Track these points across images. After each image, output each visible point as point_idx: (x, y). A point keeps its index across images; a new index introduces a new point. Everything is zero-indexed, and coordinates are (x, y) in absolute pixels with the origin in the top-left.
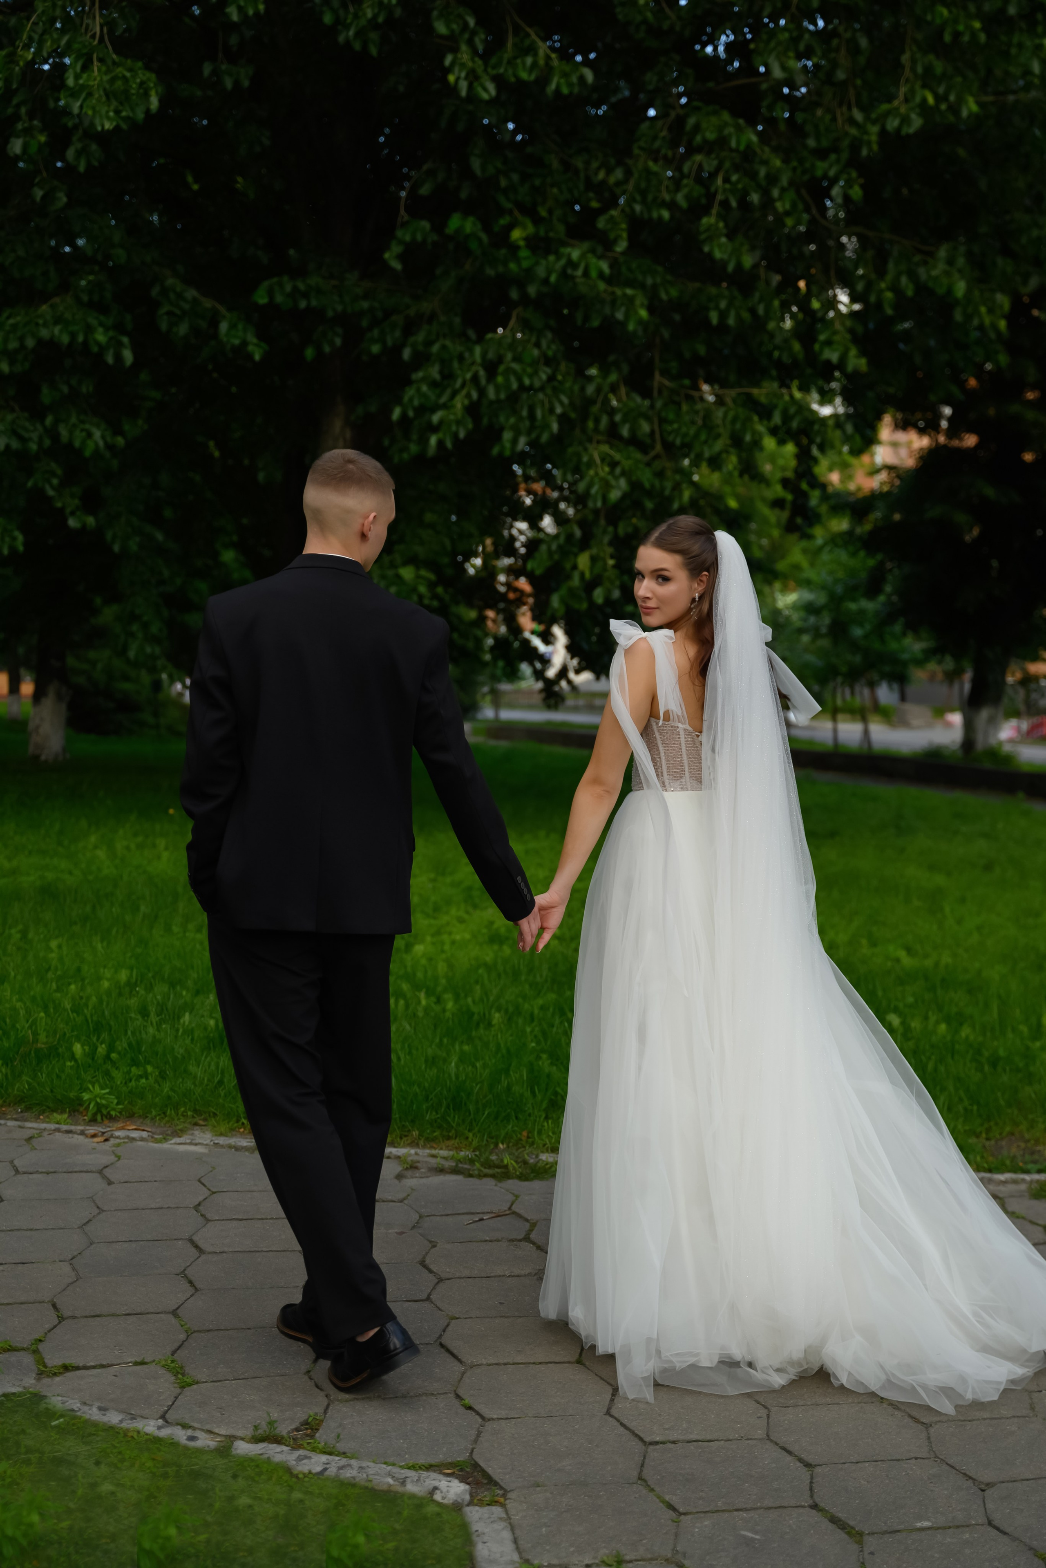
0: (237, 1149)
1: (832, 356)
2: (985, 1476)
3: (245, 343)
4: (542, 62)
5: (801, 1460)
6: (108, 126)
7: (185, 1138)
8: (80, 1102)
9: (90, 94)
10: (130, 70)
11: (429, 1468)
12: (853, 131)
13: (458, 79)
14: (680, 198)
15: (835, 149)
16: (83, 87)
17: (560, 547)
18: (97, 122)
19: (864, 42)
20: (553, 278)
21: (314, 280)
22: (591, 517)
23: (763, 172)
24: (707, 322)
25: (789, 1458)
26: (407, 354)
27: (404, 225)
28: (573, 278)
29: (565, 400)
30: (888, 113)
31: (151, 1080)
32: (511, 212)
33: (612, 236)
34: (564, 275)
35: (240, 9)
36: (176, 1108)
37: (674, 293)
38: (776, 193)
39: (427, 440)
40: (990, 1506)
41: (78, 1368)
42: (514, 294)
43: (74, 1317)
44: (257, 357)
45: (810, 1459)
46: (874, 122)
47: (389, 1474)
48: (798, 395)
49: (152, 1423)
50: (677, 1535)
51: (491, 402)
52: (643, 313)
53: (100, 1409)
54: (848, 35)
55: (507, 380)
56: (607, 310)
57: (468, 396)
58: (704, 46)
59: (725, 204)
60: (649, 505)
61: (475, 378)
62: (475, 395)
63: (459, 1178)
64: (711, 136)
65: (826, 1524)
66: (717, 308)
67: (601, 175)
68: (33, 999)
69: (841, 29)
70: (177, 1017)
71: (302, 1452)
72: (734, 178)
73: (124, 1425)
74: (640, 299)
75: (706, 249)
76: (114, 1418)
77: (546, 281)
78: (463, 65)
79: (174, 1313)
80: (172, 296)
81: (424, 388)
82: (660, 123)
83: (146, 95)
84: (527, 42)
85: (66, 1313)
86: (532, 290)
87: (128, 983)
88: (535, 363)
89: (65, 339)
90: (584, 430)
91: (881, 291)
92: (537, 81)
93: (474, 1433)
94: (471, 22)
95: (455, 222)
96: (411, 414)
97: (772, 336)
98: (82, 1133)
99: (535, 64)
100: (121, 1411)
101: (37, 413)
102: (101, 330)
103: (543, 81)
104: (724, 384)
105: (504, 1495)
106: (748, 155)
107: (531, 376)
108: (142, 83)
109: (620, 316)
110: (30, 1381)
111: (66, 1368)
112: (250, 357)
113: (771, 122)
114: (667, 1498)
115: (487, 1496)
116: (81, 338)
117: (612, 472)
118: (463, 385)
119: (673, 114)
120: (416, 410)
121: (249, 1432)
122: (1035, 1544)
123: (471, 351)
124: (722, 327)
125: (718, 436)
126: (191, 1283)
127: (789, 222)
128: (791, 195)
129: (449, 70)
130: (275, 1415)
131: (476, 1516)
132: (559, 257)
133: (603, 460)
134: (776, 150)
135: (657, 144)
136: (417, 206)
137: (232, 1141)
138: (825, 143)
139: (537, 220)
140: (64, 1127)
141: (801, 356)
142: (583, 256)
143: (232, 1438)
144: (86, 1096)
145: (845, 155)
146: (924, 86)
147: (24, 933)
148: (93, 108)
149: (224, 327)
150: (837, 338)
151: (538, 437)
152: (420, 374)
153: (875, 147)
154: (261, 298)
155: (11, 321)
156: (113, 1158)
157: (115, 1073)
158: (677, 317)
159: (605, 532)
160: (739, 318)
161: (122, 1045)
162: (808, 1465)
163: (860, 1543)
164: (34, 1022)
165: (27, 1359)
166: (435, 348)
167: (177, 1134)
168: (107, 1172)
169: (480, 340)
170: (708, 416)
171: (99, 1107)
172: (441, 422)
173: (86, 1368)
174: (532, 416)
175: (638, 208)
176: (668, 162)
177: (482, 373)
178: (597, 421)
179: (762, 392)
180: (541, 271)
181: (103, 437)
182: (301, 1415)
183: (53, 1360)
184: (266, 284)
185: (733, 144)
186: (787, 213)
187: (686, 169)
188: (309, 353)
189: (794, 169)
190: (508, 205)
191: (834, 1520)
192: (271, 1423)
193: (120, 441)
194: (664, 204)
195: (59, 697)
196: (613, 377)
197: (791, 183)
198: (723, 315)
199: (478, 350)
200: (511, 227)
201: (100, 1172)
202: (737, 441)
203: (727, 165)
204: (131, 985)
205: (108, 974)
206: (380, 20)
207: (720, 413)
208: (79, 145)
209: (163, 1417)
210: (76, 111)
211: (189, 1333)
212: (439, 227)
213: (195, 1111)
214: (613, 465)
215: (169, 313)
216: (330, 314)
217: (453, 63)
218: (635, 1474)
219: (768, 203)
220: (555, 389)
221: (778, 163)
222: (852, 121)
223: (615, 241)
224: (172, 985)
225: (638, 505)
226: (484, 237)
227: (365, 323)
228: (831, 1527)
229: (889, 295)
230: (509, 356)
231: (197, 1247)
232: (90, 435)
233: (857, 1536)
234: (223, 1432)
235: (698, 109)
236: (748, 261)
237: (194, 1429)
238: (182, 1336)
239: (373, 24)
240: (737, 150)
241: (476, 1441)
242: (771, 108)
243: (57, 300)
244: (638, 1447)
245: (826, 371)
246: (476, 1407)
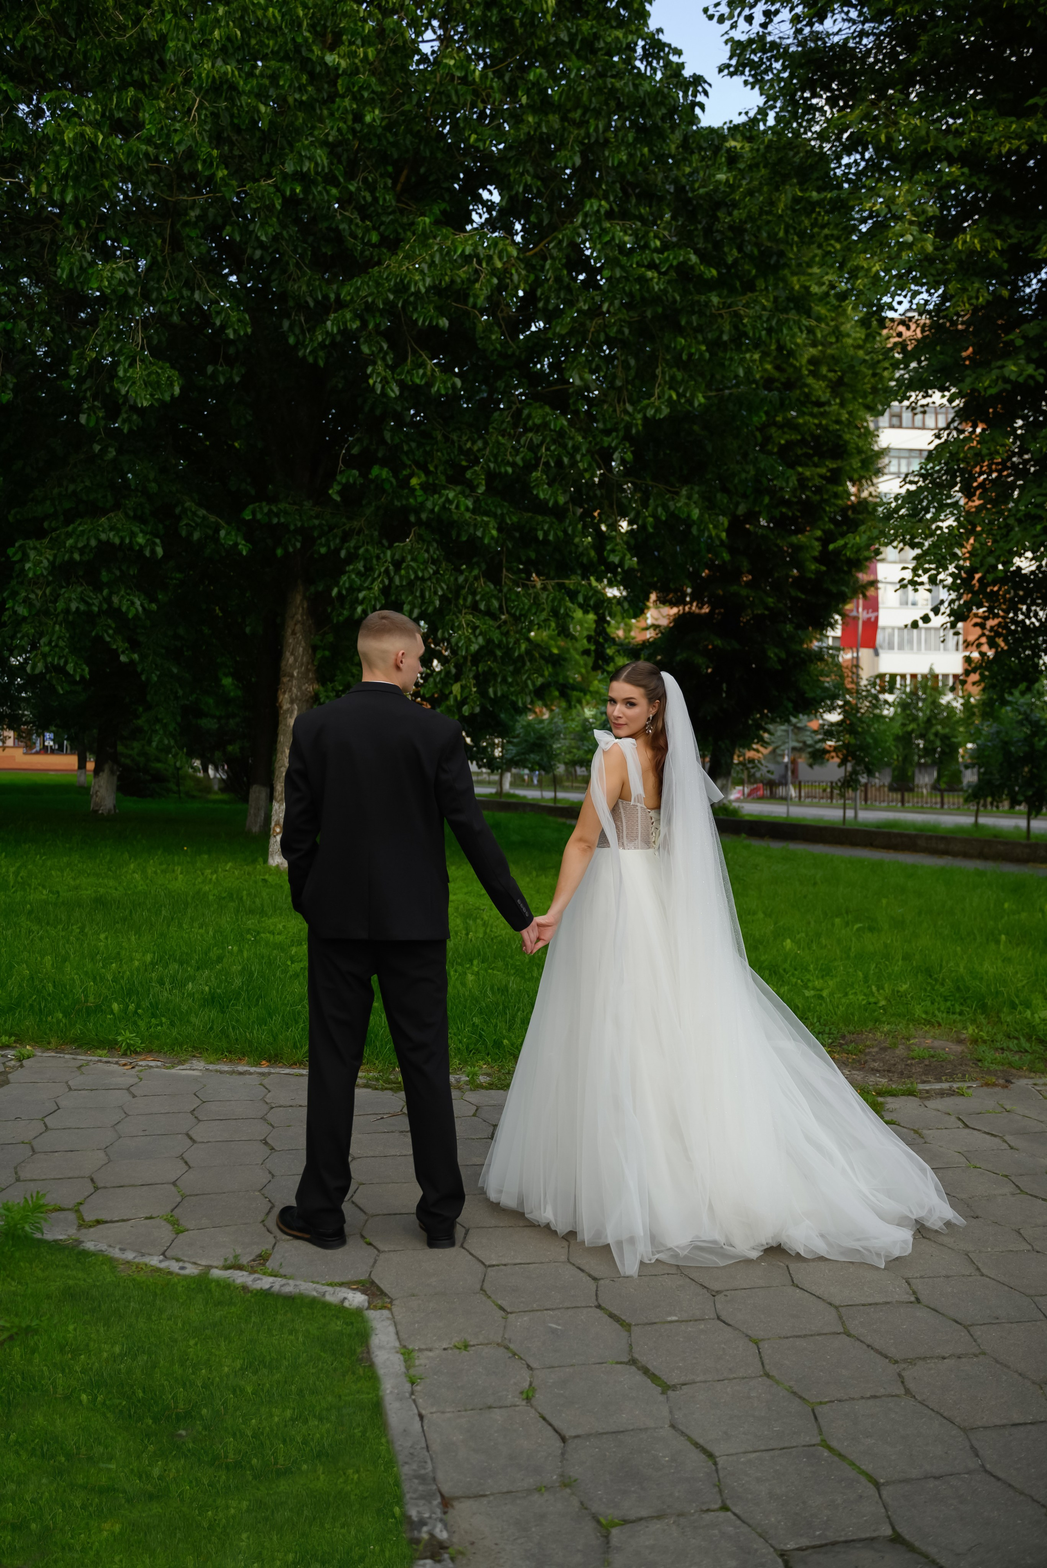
0: (221, 1072)
1: (616, 560)
2: (715, 1286)
3: (236, 544)
4: (429, 373)
5: (590, 1276)
6: (145, 404)
7: (186, 1066)
8: (116, 1042)
9: (134, 383)
10: (161, 368)
11: (342, 1285)
12: (627, 418)
13: (375, 382)
14: (518, 460)
15: (616, 430)
16: (130, 378)
17: (441, 679)
18: (138, 401)
19: (632, 362)
20: (436, 509)
21: (282, 506)
22: (461, 661)
23: (570, 444)
24: (537, 538)
25: (582, 1274)
26: (343, 554)
27: (341, 472)
28: (450, 510)
29: (445, 587)
30: (648, 406)
31: (165, 1027)
32: (410, 466)
33: (475, 483)
34: (443, 508)
35: (235, 331)
36: (181, 1045)
37: (515, 519)
38: (578, 457)
39: (356, 609)
40: (718, 1306)
41: (106, 1222)
42: (412, 519)
43: (105, 1188)
44: (244, 553)
45: (596, 1275)
46: (639, 412)
47: (315, 1289)
48: (594, 583)
49: (156, 1258)
50: (505, 1327)
51: (397, 587)
52: (494, 533)
53: (121, 1249)
54: (623, 358)
55: (408, 573)
56: (471, 530)
57: (382, 582)
58: (535, 365)
59: (547, 464)
60: (499, 653)
61: (387, 571)
62: (387, 582)
63: (369, 1090)
64: (538, 421)
65: (606, 1318)
66: (542, 529)
67: (469, 445)
68: (86, 973)
69: (619, 354)
70: (183, 985)
71: (256, 1276)
72: (553, 448)
73: (136, 1260)
74: (493, 524)
75: (535, 492)
76: (130, 1256)
77: (432, 511)
78: (379, 374)
79: (174, 1184)
80: (189, 514)
81: (353, 576)
82: (506, 413)
83: (171, 385)
84: (420, 360)
85: (100, 1185)
86: (424, 516)
87: (152, 963)
88: (425, 562)
89: (117, 541)
90: (456, 606)
91: (646, 517)
92: (426, 383)
93: (372, 1261)
94: (385, 346)
95: (375, 471)
96: (344, 592)
97: (577, 546)
98: (117, 1063)
99: (424, 374)
100: (135, 1251)
101: (97, 587)
102: (141, 535)
103: (429, 385)
104: (548, 577)
105: (391, 1303)
106: (561, 433)
107: (423, 571)
108: (169, 377)
109: (479, 534)
110: (72, 1231)
111: (98, 1222)
112: (240, 554)
113: (576, 413)
114: (499, 1302)
115: (379, 1303)
116: (127, 541)
117: (474, 633)
118: (379, 575)
119: (514, 407)
120: (347, 590)
121: (221, 1263)
122: (750, 1333)
123: (384, 553)
124: (546, 541)
125: (544, 609)
126: (186, 1163)
127: (587, 475)
128: (588, 458)
129: (370, 376)
130: (239, 1251)
131: (374, 1316)
132: (441, 496)
133: (468, 625)
134: (578, 430)
135: (504, 426)
136: (350, 462)
137: (218, 1067)
138: (609, 426)
139: (427, 473)
140: (105, 1059)
141: (595, 559)
142: (456, 496)
143: (210, 1267)
144: (120, 1039)
145: (621, 434)
146: (670, 388)
147: (82, 929)
148: (136, 392)
149: (222, 533)
150: (617, 548)
151: (426, 609)
152: (351, 567)
153: (640, 428)
154: (247, 516)
155: (81, 528)
156: (137, 1080)
157: (140, 1023)
158: (517, 535)
159: (470, 670)
160: (556, 535)
161: (145, 1004)
162: (595, 1279)
163: (629, 1331)
164: (86, 989)
165: (71, 1216)
166: (361, 551)
167: (181, 1063)
168: (132, 1089)
169: (390, 547)
170: (536, 597)
171: (128, 1045)
172: (364, 598)
173: (112, 1222)
174: (422, 596)
175: (492, 465)
176: (511, 437)
177: (391, 568)
178: (465, 599)
179: (571, 583)
180: (429, 505)
181: (142, 605)
182: (257, 1250)
183: (89, 1217)
184: (251, 507)
185: (552, 427)
186: (586, 470)
187: (522, 441)
188: (279, 552)
189: (590, 442)
190: (409, 463)
191: (612, 1316)
192: (236, 1257)
193: (154, 606)
194: (509, 464)
195: (112, 772)
196: (476, 572)
197: (588, 451)
198: (546, 534)
199: (389, 553)
200: (411, 476)
201: (128, 1089)
202: (555, 613)
203: (548, 440)
204: (153, 964)
205: (138, 956)
206: (327, 343)
207: (544, 595)
208: (125, 416)
209: (163, 1254)
210: (123, 392)
211: (183, 1197)
212: (365, 474)
213: (194, 1047)
214: (475, 628)
215: (186, 525)
216: (292, 527)
217: (372, 373)
218: (479, 1287)
219: (574, 464)
220: (437, 579)
221: (580, 439)
222: (626, 412)
223: (478, 486)
224: (181, 964)
225: (492, 653)
226: (394, 481)
227: (316, 534)
228: (610, 1320)
229: (651, 519)
230: (409, 558)
231: (191, 1138)
232: (133, 603)
233: (626, 1326)
234: (204, 1263)
235: (530, 404)
236: (561, 500)
237: (184, 1261)
238: (179, 1199)
239: (322, 346)
240: (555, 431)
241: (373, 1266)
242: (575, 403)
243: (112, 514)
244: (481, 1268)
245: (611, 568)
246: (375, 1243)
